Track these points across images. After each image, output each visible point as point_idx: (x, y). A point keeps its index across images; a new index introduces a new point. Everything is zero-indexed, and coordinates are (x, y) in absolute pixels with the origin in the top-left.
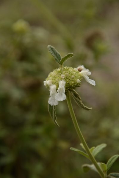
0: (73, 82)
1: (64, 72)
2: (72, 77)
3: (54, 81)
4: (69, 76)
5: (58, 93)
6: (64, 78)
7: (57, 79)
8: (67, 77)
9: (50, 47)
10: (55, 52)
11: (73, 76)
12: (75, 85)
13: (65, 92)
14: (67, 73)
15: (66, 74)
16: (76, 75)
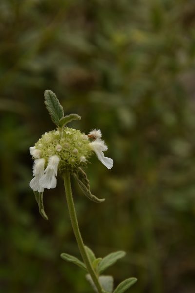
0: (73, 161)
1: (63, 140)
2: (73, 151)
3: (44, 153)
4: (69, 149)
5: (46, 175)
6: (59, 150)
7: (49, 150)
8: (66, 150)
9: (49, 93)
10: (55, 104)
11: (76, 150)
12: (75, 165)
13: (56, 175)
14: (68, 142)
15: (65, 145)
16: (82, 149)
